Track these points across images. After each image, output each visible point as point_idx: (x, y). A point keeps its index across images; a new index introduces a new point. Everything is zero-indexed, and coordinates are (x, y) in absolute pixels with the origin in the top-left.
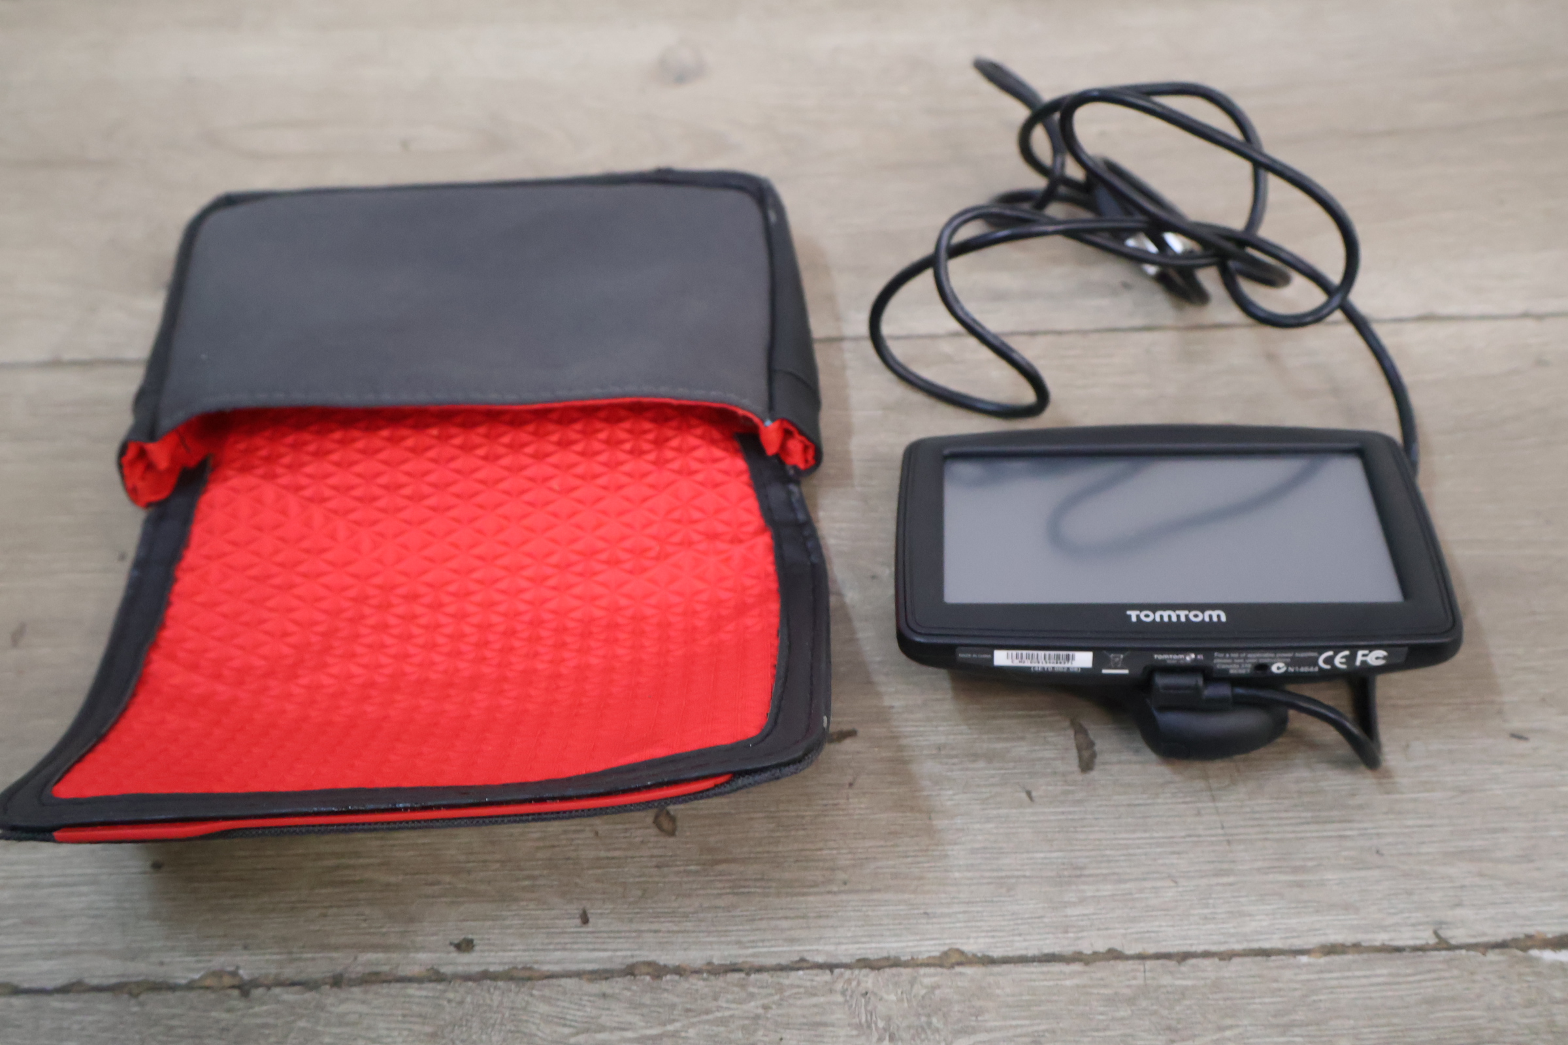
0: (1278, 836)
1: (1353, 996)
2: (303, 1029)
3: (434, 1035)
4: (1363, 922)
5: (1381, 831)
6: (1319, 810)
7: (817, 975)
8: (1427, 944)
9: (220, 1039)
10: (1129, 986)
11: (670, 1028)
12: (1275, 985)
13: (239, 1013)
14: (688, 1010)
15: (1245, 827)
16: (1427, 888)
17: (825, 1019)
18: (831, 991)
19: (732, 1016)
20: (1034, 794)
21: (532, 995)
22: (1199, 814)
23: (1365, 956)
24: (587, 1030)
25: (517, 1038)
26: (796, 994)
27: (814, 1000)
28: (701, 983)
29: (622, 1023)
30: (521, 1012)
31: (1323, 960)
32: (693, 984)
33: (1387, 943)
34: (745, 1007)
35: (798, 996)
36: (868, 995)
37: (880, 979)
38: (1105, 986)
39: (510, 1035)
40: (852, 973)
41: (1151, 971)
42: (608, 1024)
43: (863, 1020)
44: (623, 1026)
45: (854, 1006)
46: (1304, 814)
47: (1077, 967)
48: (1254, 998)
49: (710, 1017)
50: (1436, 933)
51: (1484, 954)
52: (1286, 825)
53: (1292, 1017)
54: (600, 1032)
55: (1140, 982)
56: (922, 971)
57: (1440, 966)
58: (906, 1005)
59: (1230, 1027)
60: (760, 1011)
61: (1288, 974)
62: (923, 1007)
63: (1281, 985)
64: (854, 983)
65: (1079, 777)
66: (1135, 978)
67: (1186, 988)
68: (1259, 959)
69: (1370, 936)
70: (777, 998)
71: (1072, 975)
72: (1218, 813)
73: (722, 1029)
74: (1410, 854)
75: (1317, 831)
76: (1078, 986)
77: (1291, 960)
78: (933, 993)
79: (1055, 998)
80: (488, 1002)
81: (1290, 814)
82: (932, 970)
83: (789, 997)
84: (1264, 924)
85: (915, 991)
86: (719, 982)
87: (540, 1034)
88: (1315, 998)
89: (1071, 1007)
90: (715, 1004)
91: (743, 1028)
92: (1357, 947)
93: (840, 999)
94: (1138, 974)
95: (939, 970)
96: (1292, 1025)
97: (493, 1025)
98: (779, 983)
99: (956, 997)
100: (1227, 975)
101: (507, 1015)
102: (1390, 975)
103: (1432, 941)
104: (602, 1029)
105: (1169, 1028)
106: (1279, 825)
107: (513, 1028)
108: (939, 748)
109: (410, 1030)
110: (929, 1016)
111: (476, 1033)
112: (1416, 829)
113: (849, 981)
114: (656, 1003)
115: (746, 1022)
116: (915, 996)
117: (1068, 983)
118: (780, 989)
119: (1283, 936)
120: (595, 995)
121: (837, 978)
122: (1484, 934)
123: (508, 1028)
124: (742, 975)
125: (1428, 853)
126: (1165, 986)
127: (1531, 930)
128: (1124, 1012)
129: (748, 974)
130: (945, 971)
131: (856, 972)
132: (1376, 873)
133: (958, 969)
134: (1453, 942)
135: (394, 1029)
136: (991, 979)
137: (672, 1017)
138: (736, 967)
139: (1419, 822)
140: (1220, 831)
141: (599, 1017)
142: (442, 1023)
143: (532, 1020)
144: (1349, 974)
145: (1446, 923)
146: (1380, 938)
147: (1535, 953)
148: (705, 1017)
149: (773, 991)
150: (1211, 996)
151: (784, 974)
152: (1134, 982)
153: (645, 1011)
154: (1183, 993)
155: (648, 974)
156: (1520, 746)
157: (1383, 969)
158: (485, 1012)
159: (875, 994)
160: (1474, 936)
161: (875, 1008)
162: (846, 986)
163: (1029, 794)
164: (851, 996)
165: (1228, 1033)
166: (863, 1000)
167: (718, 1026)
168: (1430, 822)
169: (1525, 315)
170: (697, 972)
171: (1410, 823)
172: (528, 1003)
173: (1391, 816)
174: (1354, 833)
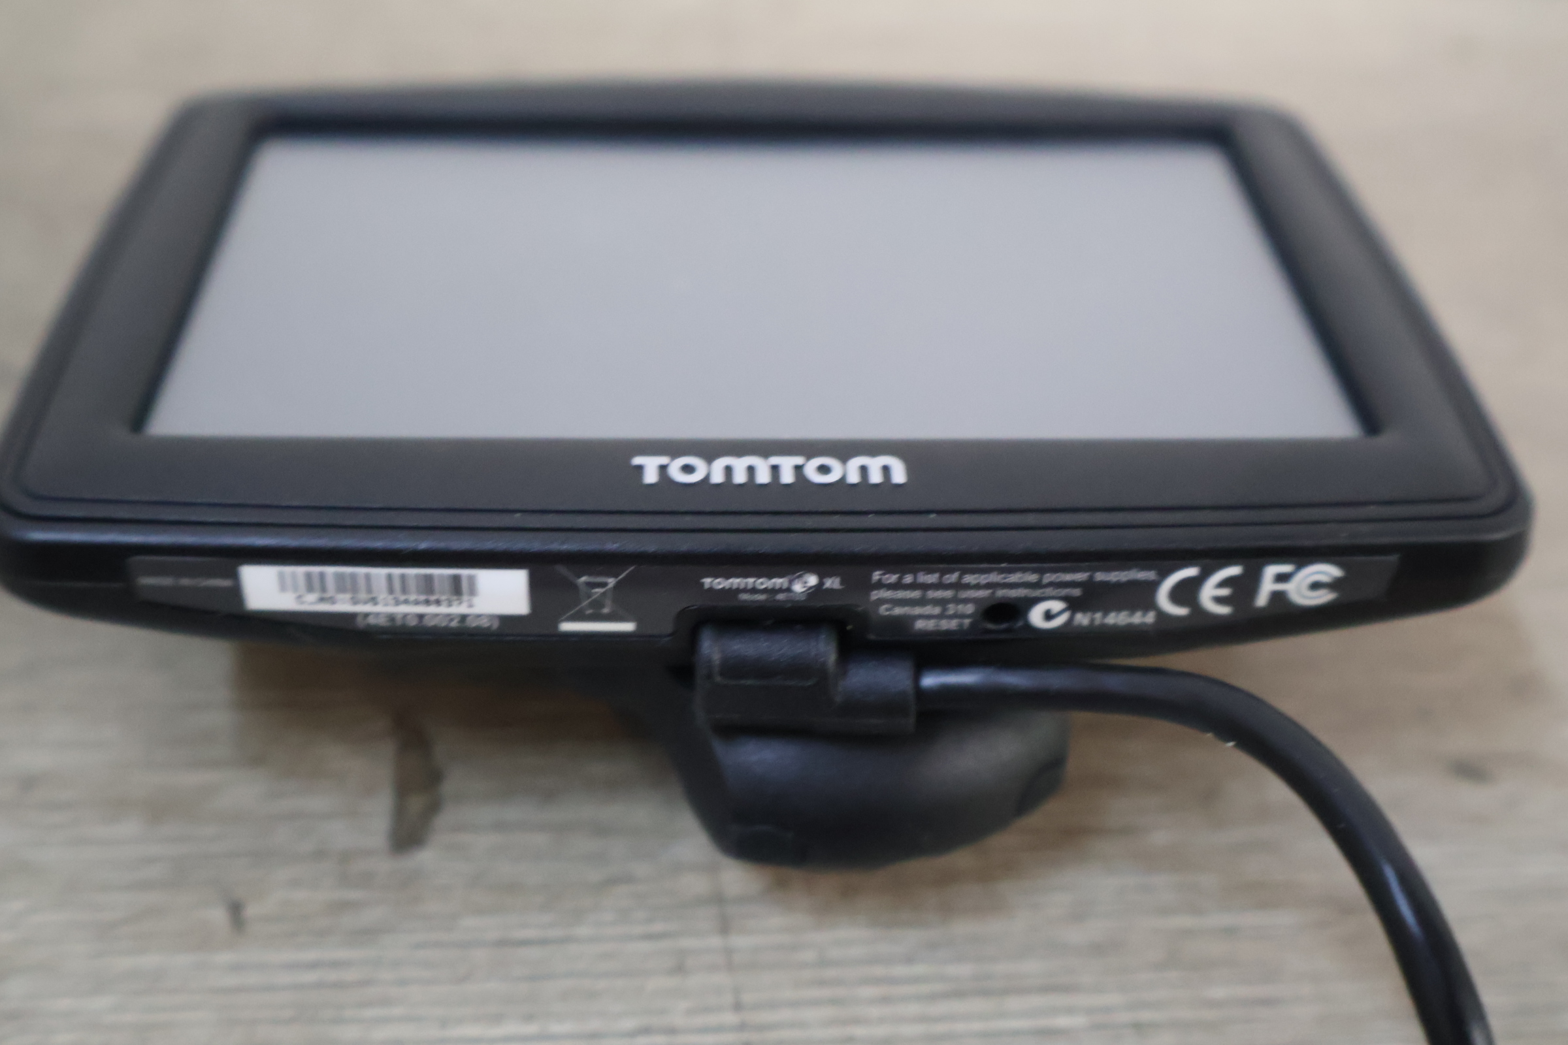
5: (1145, 1016)
15: (794, 1004)
20: (252, 911)
22: (679, 969)
46: (953, 970)
65: (385, 865)
72: (730, 967)
81: (919, 969)
106: (885, 1000)
108: (29, 782)
140: (730, 1018)
163: (236, 910)
171: (1218, 992)
174: (1078, 1021)
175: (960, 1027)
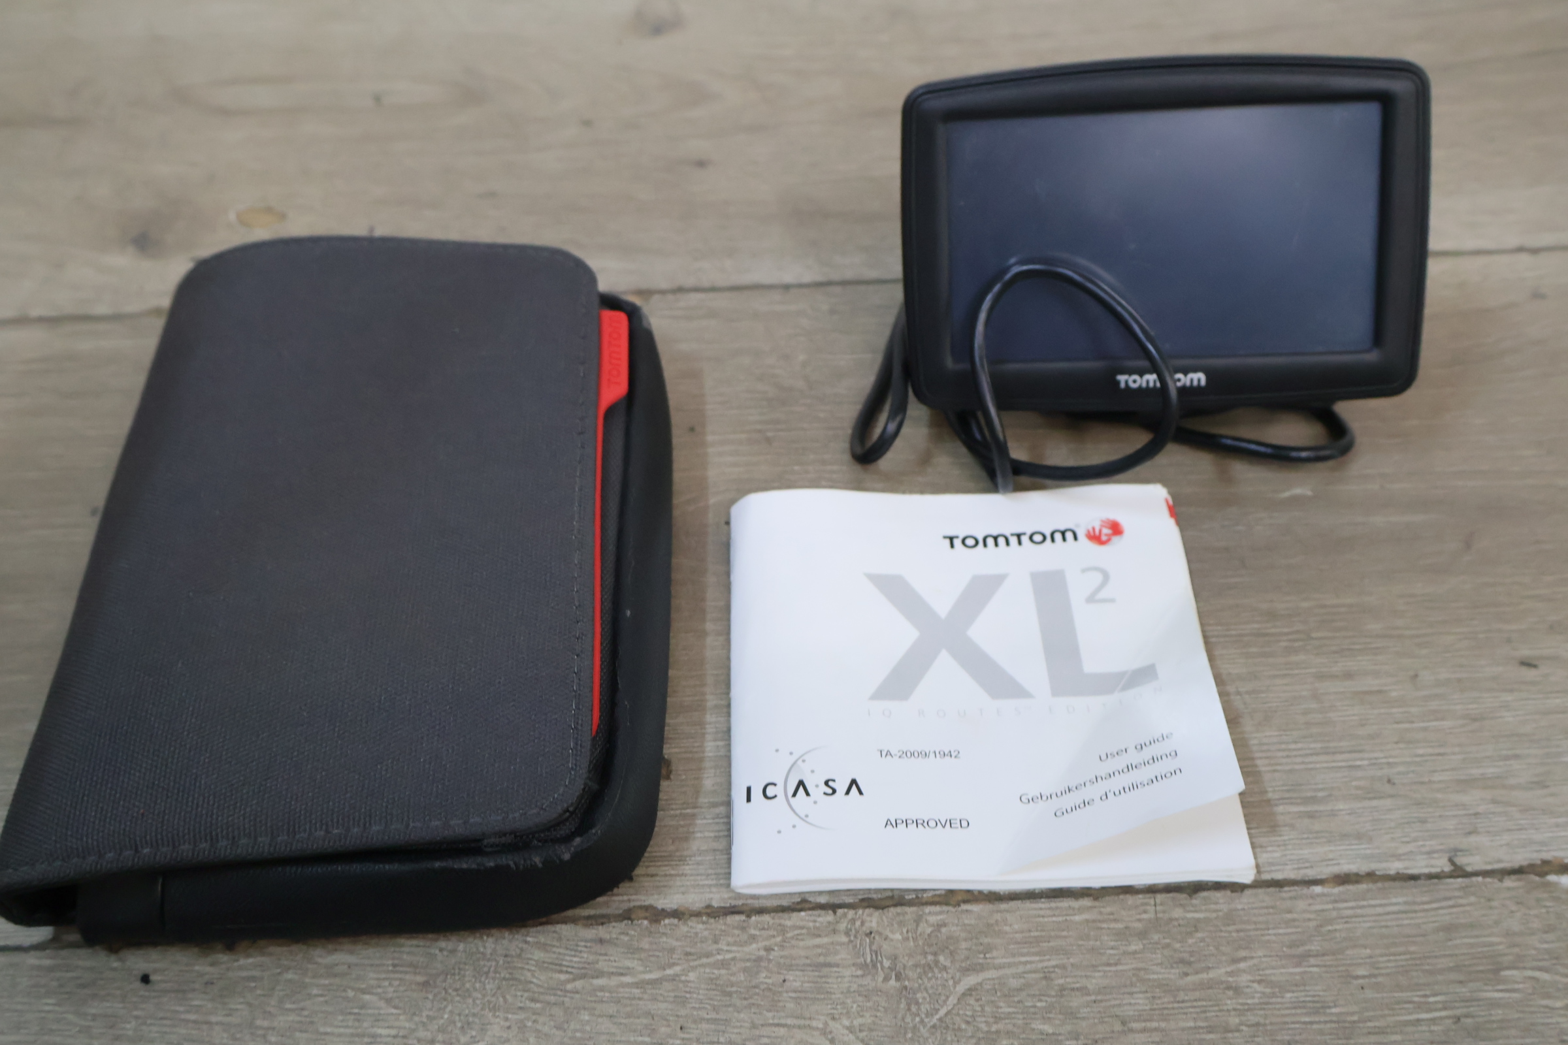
0: (1287, 768)
1: (1369, 925)
2: (290, 981)
3: (426, 984)
4: (1377, 851)
5: (1391, 760)
6: (1328, 741)
7: (819, 916)
8: (1443, 871)
9: (205, 993)
10: (1139, 920)
11: (669, 972)
12: (1289, 916)
13: (224, 966)
14: (687, 954)
16: (1440, 816)
17: (829, 959)
18: (834, 931)
19: (733, 959)
21: (526, 942)
23: (1380, 885)
24: (583, 976)
25: (512, 985)
26: (798, 935)
27: (818, 941)
28: (701, 926)
29: (620, 968)
30: (515, 960)
31: (1337, 890)
32: (691, 927)
33: (1401, 872)
34: (746, 949)
35: (800, 937)
36: (873, 935)
37: (884, 918)
38: (1116, 921)
39: (504, 983)
40: (856, 913)
41: (1161, 904)
42: (605, 970)
43: (869, 960)
44: (622, 971)
45: (858, 946)
46: (1312, 746)
47: (1086, 902)
48: (1268, 929)
49: (711, 960)
50: (1451, 861)
51: (1501, 880)
52: (1296, 756)
53: (1307, 948)
54: (597, 977)
55: (1151, 915)
56: (928, 909)
57: (1457, 894)
58: (912, 944)
59: (1244, 959)
60: (762, 953)
61: (1301, 905)
62: (930, 945)
63: (1295, 916)
64: (858, 923)
66: (1145, 912)
67: (1198, 920)
68: (1271, 890)
69: (1384, 865)
70: (779, 939)
71: (1081, 910)
73: (723, 972)
74: (1422, 783)
75: (1326, 762)
76: (1087, 921)
77: (1305, 891)
78: (939, 931)
79: (1064, 933)
80: (482, 950)
81: (1299, 746)
82: (938, 908)
83: (792, 938)
84: (1277, 855)
85: (920, 930)
86: (719, 925)
87: (535, 980)
88: (1330, 928)
89: (1080, 943)
90: (715, 946)
91: (745, 970)
92: (1371, 876)
93: (844, 939)
94: (1148, 908)
95: (945, 908)
96: (1307, 955)
97: (487, 973)
98: (780, 925)
99: (963, 935)
100: (1240, 907)
101: (501, 962)
102: (1406, 903)
103: (1448, 868)
104: (600, 974)
105: (1182, 961)
106: (1288, 756)
107: (507, 976)
109: (401, 979)
110: (935, 954)
111: (469, 981)
112: (1429, 758)
113: (853, 921)
114: (654, 947)
115: (748, 964)
116: (920, 935)
117: (1077, 918)
118: (783, 930)
119: (1296, 866)
120: (591, 941)
121: (840, 919)
122: (1500, 861)
123: (502, 975)
124: (743, 917)
125: (1440, 782)
126: (1177, 919)
127: (1547, 856)
128: (1135, 946)
129: (749, 916)
130: (950, 908)
131: (860, 912)
132: (1388, 803)
133: (964, 907)
134: (1469, 869)
135: (384, 979)
136: (998, 916)
137: (671, 961)
138: (736, 910)
139: (1430, 751)
141: (597, 962)
142: (434, 971)
143: (527, 967)
144: (1365, 903)
145: (1461, 851)
146: (1395, 867)
147: (1552, 878)
148: (704, 960)
149: (775, 933)
150: (1223, 929)
151: (786, 915)
152: (1145, 916)
153: (643, 955)
154: (1196, 926)
155: (646, 918)
156: (1530, 674)
157: (1399, 898)
158: (478, 960)
159: (880, 934)
160: (1490, 863)
161: (880, 947)
162: (849, 926)
164: (855, 937)
165: (1242, 965)
166: (868, 940)
167: (719, 969)
168: (1441, 750)
169: (1520, 249)
170: (698, 914)
171: (1421, 751)
172: (522, 950)
173: (1402, 745)
174: (1366, 762)
175: (1318, 766)
